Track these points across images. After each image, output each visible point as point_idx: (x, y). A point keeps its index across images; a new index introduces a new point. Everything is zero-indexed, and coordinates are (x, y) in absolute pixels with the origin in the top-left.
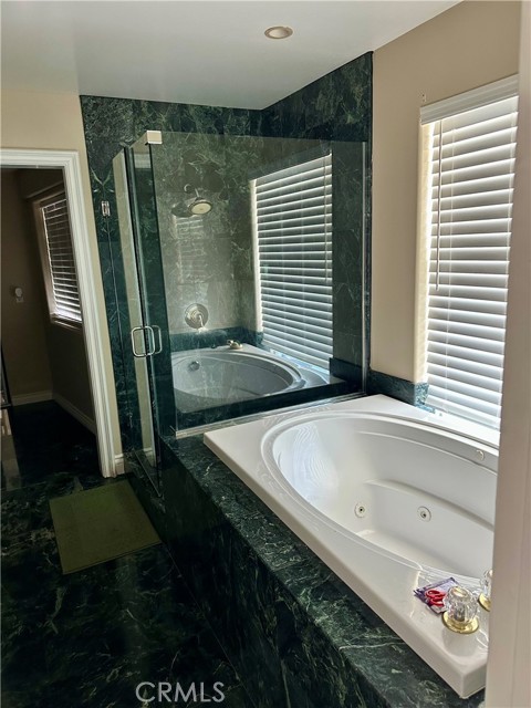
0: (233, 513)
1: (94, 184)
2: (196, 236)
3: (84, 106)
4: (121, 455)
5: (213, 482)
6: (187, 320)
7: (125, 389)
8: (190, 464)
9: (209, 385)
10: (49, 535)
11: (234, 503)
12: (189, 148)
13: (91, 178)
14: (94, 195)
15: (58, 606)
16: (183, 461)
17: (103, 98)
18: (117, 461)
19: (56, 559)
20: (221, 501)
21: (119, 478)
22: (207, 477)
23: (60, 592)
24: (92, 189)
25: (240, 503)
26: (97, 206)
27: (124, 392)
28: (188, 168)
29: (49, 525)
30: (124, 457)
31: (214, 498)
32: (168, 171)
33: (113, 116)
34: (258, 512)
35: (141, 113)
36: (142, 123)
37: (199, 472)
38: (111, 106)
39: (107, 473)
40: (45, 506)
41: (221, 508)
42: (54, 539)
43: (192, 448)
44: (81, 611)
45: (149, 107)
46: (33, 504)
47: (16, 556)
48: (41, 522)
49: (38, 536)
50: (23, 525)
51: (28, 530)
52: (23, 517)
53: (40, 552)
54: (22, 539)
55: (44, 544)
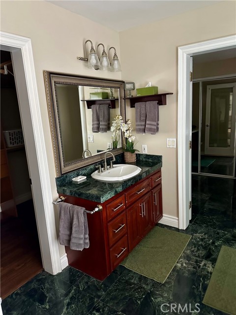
10: (210, 269)
19: (205, 288)
29: (214, 261)
40: (218, 248)
42: (211, 273)
46: (213, 243)
47: (189, 271)
48: (211, 256)
49: (205, 265)
50: (202, 253)
51: (203, 258)
52: (205, 248)
53: (200, 276)
54: (197, 262)
55: (204, 273)
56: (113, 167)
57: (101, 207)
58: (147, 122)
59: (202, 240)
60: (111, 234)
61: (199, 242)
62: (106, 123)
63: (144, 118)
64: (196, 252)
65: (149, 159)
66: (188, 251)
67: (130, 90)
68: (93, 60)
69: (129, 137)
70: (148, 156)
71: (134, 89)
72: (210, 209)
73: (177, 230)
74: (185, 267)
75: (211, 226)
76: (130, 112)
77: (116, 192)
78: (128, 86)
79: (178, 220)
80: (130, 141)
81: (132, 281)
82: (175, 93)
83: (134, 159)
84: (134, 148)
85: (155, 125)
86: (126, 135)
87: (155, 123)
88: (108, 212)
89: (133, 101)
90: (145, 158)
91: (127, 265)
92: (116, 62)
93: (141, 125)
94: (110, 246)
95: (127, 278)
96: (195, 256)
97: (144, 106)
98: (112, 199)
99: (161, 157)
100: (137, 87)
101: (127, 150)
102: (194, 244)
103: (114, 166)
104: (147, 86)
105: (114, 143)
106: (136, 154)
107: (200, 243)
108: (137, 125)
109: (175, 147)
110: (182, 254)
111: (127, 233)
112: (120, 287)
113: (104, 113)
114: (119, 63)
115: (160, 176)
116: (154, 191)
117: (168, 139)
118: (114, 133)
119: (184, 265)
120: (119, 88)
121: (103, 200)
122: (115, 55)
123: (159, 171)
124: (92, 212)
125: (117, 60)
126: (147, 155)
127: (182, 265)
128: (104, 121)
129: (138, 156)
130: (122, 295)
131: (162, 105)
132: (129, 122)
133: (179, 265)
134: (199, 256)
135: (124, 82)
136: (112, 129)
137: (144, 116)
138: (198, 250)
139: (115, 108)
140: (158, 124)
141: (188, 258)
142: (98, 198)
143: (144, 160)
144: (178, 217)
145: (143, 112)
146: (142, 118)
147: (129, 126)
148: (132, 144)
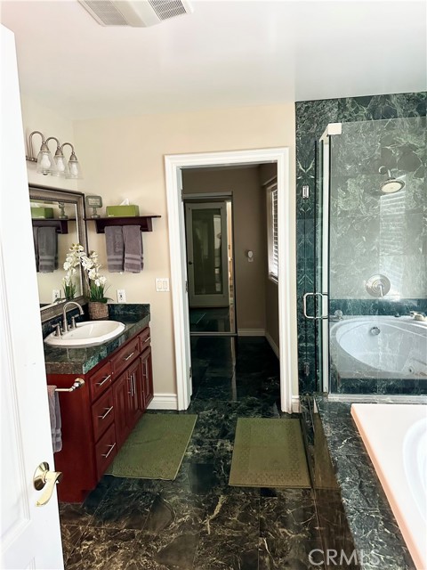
0: (351, 500)
1: (299, 172)
2: (385, 212)
3: (298, 110)
4: (298, 397)
5: (344, 457)
6: (367, 288)
7: (306, 342)
8: (329, 431)
9: (384, 350)
10: (229, 448)
11: (356, 488)
12: (387, 134)
13: (297, 167)
14: (298, 181)
15: (217, 511)
16: (324, 426)
17: (313, 101)
18: (294, 401)
19: (228, 470)
20: (343, 481)
21: (293, 415)
22: (341, 451)
23: (222, 499)
24: (297, 177)
25: (363, 492)
26: (299, 190)
27: (304, 344)
28: (384, 151)
29: (232, 438)
30: (300, 398)
31: (338, 475)
32: (365, 156)
33: (321, 115)
34: (378, 510)
35: (345, 109)
36: (345, 117)
37: (335, 442)
38: (320, 107)
39: (284, 409)
40: (234, 422)
41: (341, 489)
42: (231, 452)
43: (338, 415)
44: (230, 523)
45: (353, 103)
46: (226, 418)
47: (203, 456)
48: (227, 434)
49: (222, 445)
50: (215, 432)
51: (217, 437)
52: (217, 426)
53: (220, 459)
54: (211, 444)
55: (224, 453)
56: (76, 327)
57: (82, 382)
58: (126, 256)
59: (212, 417)
60: (96, 423)
61: (208, 420)
62: (53, 258)
63: (122, 250)
64: (208, 432)
65: (129, 310)
66: (198, 435)
67: (94, 207)
68: (46, 162)
69: (96, 278)
70: (127, 307)
71: (101, 206)
72: (213, 378)
73: (177, 412)
74: (198, 454)
75: (219, 398)
76: (95, 240)
77: (100, 357)
78: (91, 201)
79: (177, 397)
80: (98, 285)
81: (130, 489)
82: (163, 215)
83: (105, 313)
84: (105, 296)
85: (138, 260)
86: (91, 275)
87: (139, 257)
88: (92, 388)
89: (102, 225)
90: (122, 310)
91: (115, 472)
92: (74, 165)
93: (117, 260)
94: (96, 440)
95: (120, 488)
96: (207, 438)
97: (119, 232)
98: (96, 369)
99: (148, 306)
100: (106, 203)
101: (94, 299)
102: (203, 424)
103: (78, 324)
104: (122, 204)
105: (67, 288)
106: (108, 305)
107: (211, 421)
108: (109, 260)
109: (168, 290)
110: (190, 440)
111: (114, 422)
112: (114, 502)
113: (47, 241)
114: (78, 168)
115: (149, 336)
116: (143, 357)
117: (157, 280)
118: (69, 273)
119: (196, 451)
120: (76, 203)
121: (85, 370)
122: (73, 154)
123: (147, 328)
124: (71, 390)
125: (77, 162)
126: (125, 305)
127: (193, 452)
128: (48, 255)
129: (112, 307)
130: (119, 510)
131: (147, 231)
132: (94, 255)
133: (190, 453)
134: (212, 437)
135: (83, 195)
136: (66, 266)
137: (122, 245)
138: (210, 430)
139: (67, 233)
140: (142, 258)
141: (199, 442)
142: (79, 367)
143: (121, 313)
144: (176, 392)
145: (119, 240)
146: (118, 250)
147: (95, 261)
148: (101, 289)
